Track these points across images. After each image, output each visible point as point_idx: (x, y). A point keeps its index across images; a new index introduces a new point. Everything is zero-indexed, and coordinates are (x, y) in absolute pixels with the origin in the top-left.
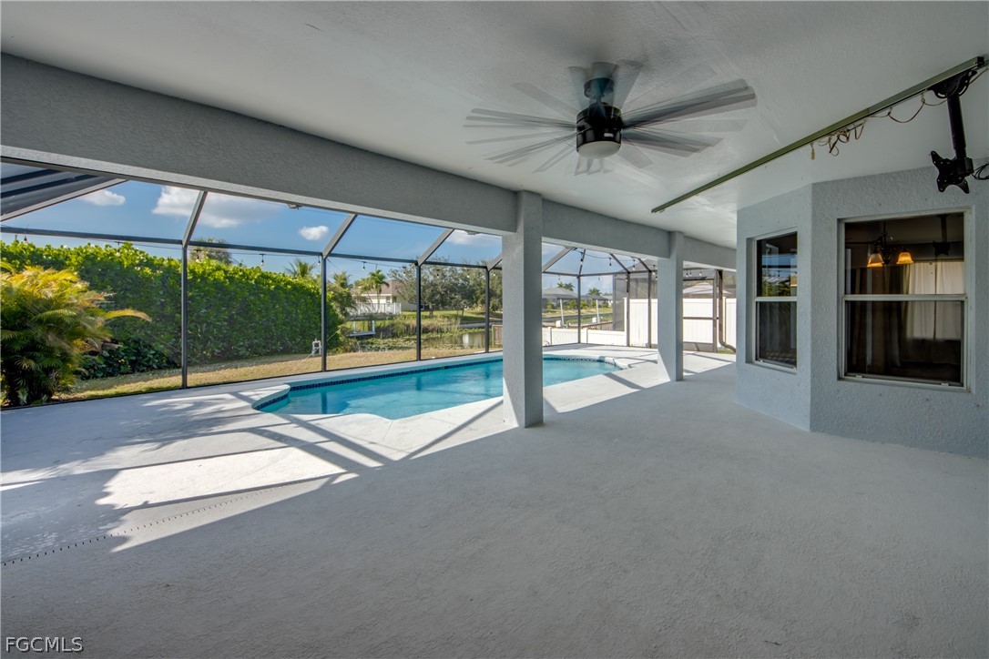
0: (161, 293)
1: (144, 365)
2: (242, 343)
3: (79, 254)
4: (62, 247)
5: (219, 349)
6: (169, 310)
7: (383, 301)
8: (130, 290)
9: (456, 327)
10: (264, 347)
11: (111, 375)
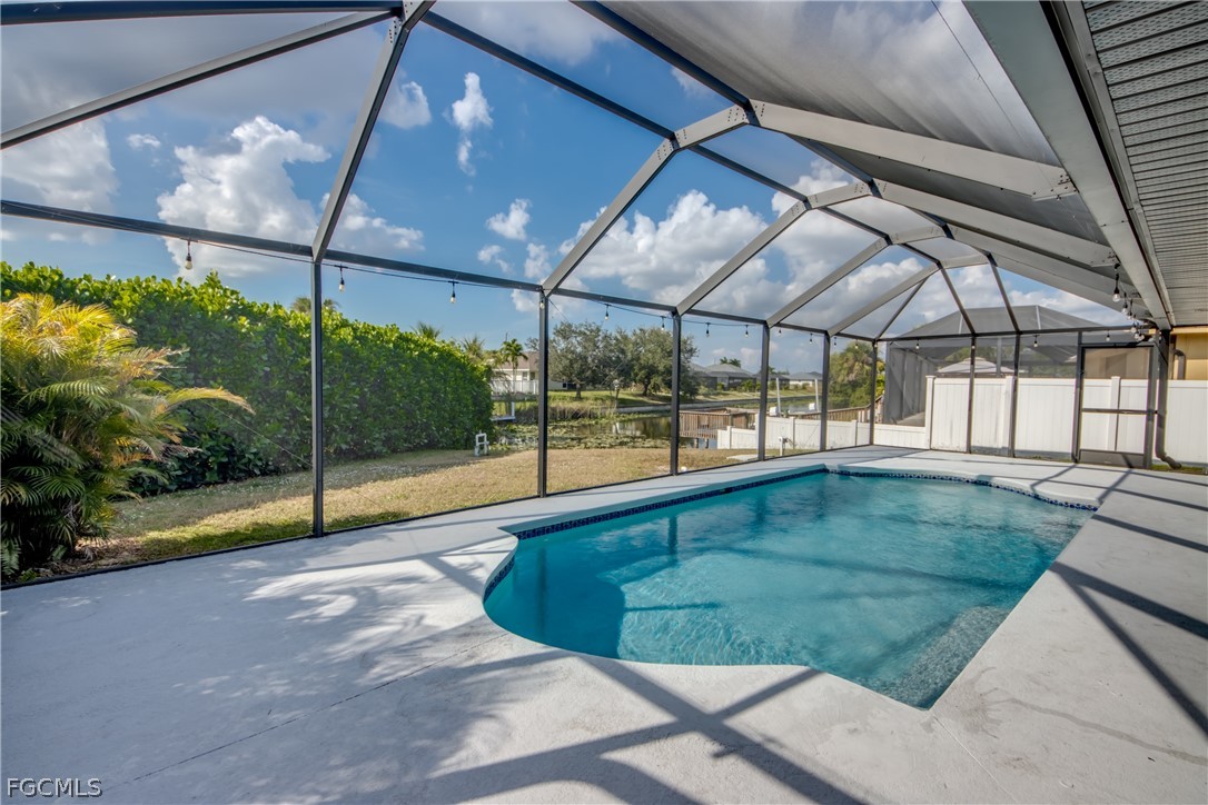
0: (265, 357)
1: (241, 471)
2: (377, 435)
3: (134, 290)
4: (108, 277)
5: (346, 443)
6: (276, 384)
7: (519, 378)
8: (217, 352)
9: (612, 411)
10: (405, 441)
11: (191, 486)
